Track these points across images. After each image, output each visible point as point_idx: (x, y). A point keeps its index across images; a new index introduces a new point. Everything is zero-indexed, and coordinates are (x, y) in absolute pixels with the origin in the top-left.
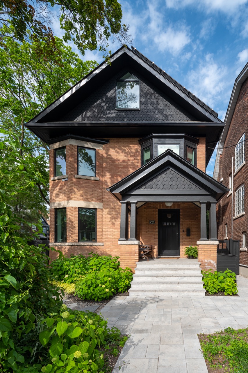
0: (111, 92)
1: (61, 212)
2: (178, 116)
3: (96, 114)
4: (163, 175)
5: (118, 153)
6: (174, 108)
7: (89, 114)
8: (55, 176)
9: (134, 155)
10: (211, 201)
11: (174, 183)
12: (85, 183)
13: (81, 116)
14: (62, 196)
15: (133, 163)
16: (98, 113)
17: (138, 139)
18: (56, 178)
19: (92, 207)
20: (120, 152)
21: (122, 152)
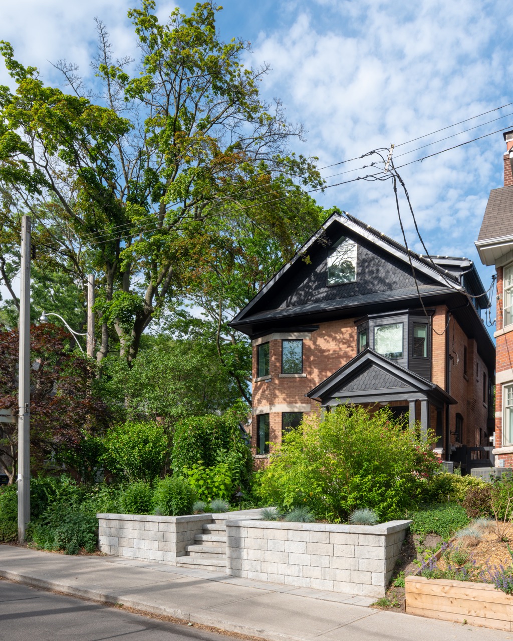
0: (321, 266)
1: (263, 419)
2: (407, 281)
3: (302, 297)
4: (365, 374)
5: (328, 342)
6: (401, 271)
7: (295, 299)
8: (258, 376)
9: (348, 343)
10: (420, 399)
11: (377, 382)
12: (291, 382)
13: (285, 302)
14: (264, 401)
15: (346, 352)
16: (305, 296)
17: (353, 319)
18: (259, 379)
19: (296, 410)
20: (330, 340)
21: (333, 340)
